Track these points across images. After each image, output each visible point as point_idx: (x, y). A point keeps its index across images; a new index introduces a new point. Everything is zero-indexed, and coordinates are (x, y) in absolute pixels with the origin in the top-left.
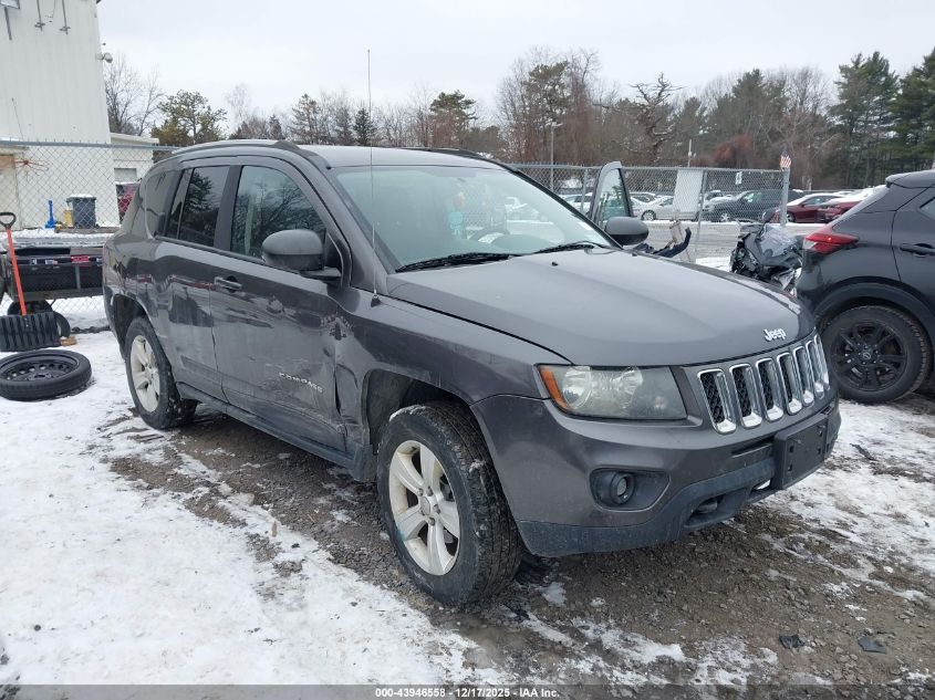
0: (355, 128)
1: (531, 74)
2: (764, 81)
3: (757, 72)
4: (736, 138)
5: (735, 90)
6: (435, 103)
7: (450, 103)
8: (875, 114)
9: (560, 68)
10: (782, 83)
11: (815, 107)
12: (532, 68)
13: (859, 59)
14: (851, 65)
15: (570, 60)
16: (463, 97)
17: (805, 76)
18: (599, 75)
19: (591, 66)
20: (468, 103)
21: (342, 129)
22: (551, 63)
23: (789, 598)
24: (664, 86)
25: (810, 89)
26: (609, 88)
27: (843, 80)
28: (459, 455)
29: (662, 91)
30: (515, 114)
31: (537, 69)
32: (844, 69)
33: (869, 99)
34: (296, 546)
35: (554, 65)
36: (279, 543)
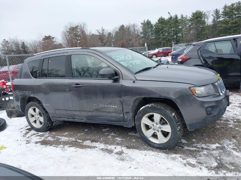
0: (22, 47)
1: (69, 29)
2: (125, 27)
3: (123, 25)
4: (122, 41)
5: (119, 30)
6: (44, 39)
7: (48, 38)
8: (150, 33)
9: (77, 27)
10: (129, 28)
11: (138, 32)
12: (69, 28)
13: (144, 21)
14: (143, 23)
15: (79, 25)
16: (51, 36)
17: (134, 25)
18: (87, 28)
19: (85, 26)
20: (53, 38)
21: (17, 48)
22: (74, 26)
23: (226, 130)
24: (103, 30)
25: (136, 28)
26: (89, 31)
27: (142, 26)
28: (169, 113)
29: (103, 31)
30: (67, 40)
31: (70, 28)
32: (142, 23)
33: (148, 30)
34: (115, 148)
35: (75, 26)
36: (111, 148)
